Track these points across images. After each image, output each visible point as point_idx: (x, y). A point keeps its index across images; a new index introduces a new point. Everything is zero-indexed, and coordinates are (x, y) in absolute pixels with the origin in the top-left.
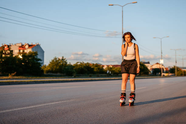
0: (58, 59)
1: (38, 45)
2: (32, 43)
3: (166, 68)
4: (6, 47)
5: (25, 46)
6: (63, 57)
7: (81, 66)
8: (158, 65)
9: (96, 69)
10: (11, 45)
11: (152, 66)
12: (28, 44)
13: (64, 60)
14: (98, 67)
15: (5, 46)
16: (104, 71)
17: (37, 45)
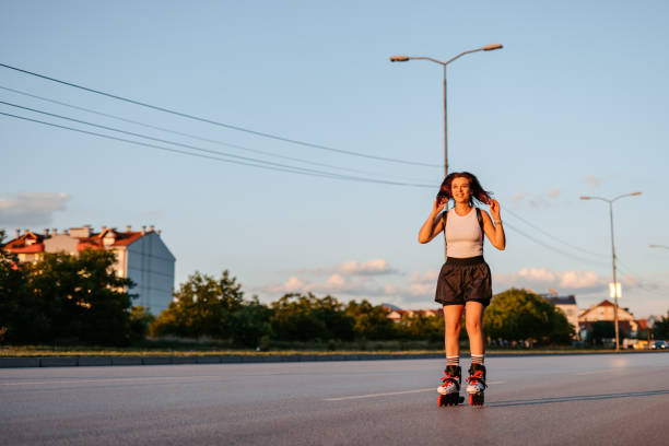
0: (205, 283)
1: (152, 232)
2: (130, 227)
3: (637, 322)
4: (29, 242)
5: (104, 236)
6: (226, 274)
7: (300, 310)
8: (610, 309)
9: (363, 323)
10: (50, 233)
11: (588, 311)
12: (114, 231)
13: (232, 283)
14: (372, 314)
15: (29, 237)
16: (396, 331)
17: (147, 234)
